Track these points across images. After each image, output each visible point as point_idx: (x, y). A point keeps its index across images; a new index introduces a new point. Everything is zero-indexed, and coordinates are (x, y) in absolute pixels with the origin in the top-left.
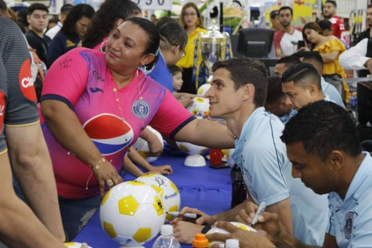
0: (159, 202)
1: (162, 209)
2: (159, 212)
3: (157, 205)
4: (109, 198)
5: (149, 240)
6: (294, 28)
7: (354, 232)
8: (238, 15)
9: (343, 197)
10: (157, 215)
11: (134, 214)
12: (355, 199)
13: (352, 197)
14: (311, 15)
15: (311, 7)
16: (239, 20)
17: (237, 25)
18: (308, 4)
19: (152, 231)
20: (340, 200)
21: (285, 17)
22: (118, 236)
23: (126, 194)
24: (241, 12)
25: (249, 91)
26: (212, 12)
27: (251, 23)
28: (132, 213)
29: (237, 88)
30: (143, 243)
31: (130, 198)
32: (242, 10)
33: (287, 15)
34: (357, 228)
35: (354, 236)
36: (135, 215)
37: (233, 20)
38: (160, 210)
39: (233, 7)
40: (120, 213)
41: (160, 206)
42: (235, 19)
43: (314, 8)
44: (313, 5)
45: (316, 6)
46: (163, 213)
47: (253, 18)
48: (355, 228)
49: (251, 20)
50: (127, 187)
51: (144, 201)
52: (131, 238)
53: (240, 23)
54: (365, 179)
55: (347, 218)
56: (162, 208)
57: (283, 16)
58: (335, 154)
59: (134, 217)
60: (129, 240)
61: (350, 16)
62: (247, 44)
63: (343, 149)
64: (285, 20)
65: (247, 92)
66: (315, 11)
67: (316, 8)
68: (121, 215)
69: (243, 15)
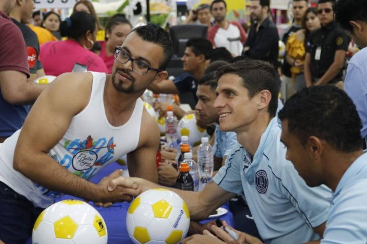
0: (100, 222)
1: (103, 230)
2: (100, 232)
3: (98, 225)
4: (43, 221)
6: (229, 23)
8: (164, 11)
10: (98, 236)
11: (72, 237)
14: (244, 8)
16: (166, 16)
17: (164, 21)
21: (219, 11)
23: (61, 215)
24: (168, 7)
25: (264, 98)
26: (136, 8)
27: (178, 19)
28: (69, 237)
29: (252, 95)
31: (67, 219)
32: (168, 5)
33: (221, 9)
36: (74, 238)
37: (159, 17)
38: (102, 230)
40: (57, 237)
41: (101, 226)
42: (161, 16)
46: (105, 234)
47: (180, 13)
49: (178, 15)
50: (62, 207)
51: (82, 222)
53: (167, 20)
56: (104, 228)
57: (216, 9)
59: (73, 241)
61: (289, 7)
62: (178, 43)
64: (219, 14)
65: (263, 100)
68: (57, 239)
69: (170, 11)
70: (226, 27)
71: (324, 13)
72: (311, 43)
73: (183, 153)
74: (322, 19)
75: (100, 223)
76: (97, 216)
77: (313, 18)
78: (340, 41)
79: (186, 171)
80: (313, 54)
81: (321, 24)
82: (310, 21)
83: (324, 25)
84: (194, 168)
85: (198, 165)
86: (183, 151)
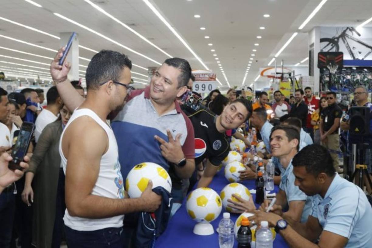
5: (213, 220)
6: (282, 102)
7: (329, 214)
8: (250, 95)
9: (323, 197)
10: (217, 206)
11: (205, 205)
12: (330, 198)
13: (328, 197)
15: (289, 91)
16: (251, 98)
18: (288, 89)
19: (215, 215)
20: (321, 198)
21: (278, 96)
22: (197, 218)
28: (204, 205)
29: (290, 140)
30: (210, 222)
32: (252, 93)
34: (330, 212)
35: (329, 216)
36: (206, 207)
38: (219, 204)
39: (247, 91)
40: (198, 205)
43: (291, 91)
44: (290, 90)
45: (292, 90)
47: (257, 97)
48: (329, 212)
49: (256, 97)
51: (210, 199)
52: (203, 219)
54: (336, 187)
55: (325, 208)
58: (322, 175)
60: (202, 220)
63: (327, 173)
66: (291, 93)
67: (292, 91)
68: (199, 207)
69: (253, 96)
70: (281, 105)
71: (329, 99)
72: (323, 114)
73: (259, 166)
74: (329, 102)
75: (219, 200)
76: (217, 197)
77: (324, 102)
78: (337, 114)
79: (261, 176)
80: (324, 120)
81: (328, 105)
82: (323, 103)
83: (330, 105)
84: (265, 174)
85: (267, 173)
86: (259, 165)
